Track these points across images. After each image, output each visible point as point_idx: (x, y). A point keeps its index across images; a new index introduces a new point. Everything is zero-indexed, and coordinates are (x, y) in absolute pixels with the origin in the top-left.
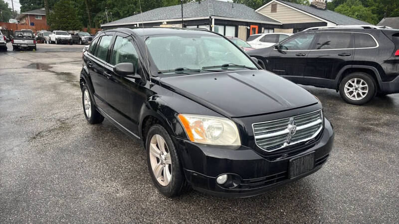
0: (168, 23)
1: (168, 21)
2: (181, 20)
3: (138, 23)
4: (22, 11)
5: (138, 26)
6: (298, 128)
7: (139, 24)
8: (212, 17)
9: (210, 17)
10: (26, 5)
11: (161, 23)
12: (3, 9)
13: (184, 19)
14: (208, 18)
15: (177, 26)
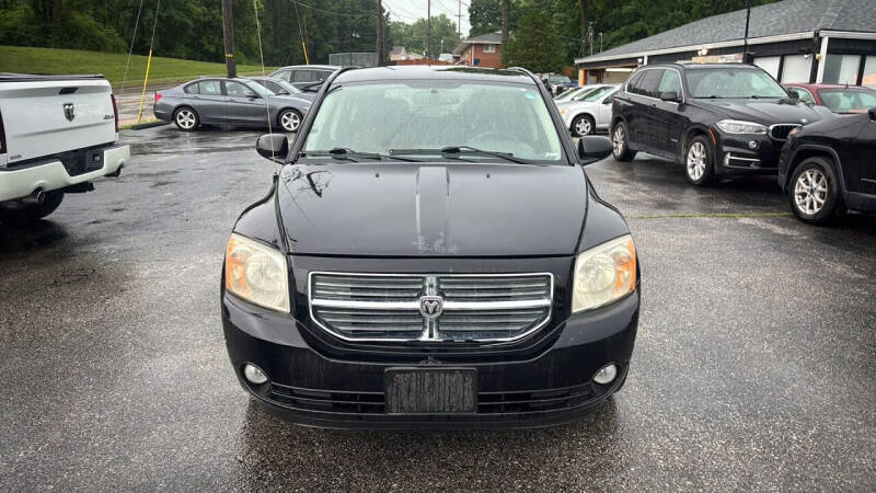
0: (711, 52)
1: (711, 46)
2: (742, 43)
3: (646, 54)
4: (471, 37)
5: (645, 63)
6: (448, 305)
7: (649, 57)
8: (821, 35)
9: (817, 34)
10: (480, 25)
11: (694, 53)
12: (448, 34)
13: (750, 42)
14: (810, 35)
15: (732, 57)
